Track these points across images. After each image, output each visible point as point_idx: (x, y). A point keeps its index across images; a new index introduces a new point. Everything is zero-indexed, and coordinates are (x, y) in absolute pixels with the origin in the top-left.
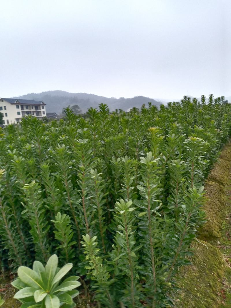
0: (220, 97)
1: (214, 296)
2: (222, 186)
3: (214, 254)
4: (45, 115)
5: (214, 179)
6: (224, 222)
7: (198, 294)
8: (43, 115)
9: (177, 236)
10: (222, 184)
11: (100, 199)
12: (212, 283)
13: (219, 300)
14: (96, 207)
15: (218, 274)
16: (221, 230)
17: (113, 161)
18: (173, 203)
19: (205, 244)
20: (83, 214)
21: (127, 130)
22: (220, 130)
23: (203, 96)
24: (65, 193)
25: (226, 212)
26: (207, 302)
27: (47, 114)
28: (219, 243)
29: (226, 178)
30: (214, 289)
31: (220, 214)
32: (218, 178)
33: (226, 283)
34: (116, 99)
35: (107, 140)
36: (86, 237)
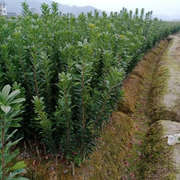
0: (150, 11)
1: (124, 146)
2: (141, 79)
3: (128, 121)
4: (6, 14)
5: (137, 74)
6: (139, 103)
7: (114, 144)
8: (4, 14)
9: (101, 101)
10: (142, 77)
11: (49, 75)
12: (124, 138)
13: (127, 149)
14: (45, 81)
15: (129, 134)
16: (136, 107)
17: (61, 49)
18: (102, 82)
19: (123, 114)
20: (35, 84)
21: (73, 27)
22: (146, 37)
23: (137, 9)
24: (21, 69)
25: (141, 97)
26: (119, 149)
27: (8, 13)
28: (133, 115)
29: (145, 73)
30: (125, 142)
31: (136, 97)
32: (140, 74)
33: (133, 139)
34: (69, 6)
35: (57, 33)
36: (36, 98)
